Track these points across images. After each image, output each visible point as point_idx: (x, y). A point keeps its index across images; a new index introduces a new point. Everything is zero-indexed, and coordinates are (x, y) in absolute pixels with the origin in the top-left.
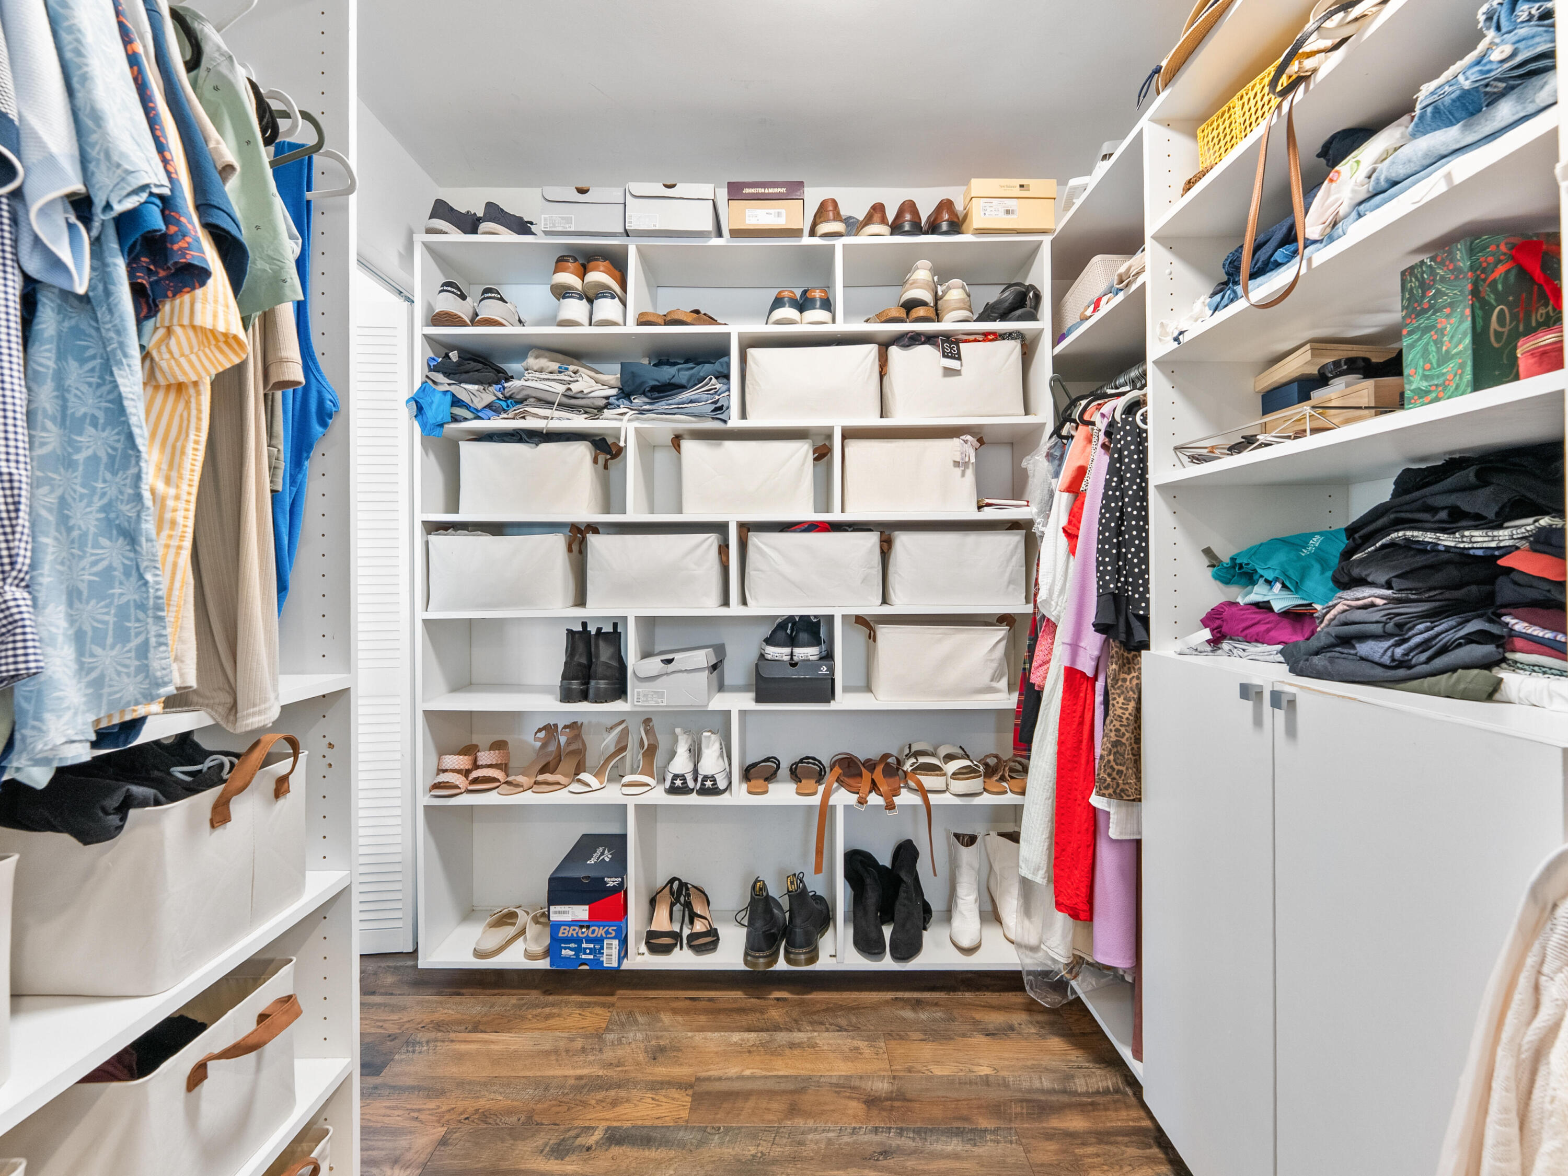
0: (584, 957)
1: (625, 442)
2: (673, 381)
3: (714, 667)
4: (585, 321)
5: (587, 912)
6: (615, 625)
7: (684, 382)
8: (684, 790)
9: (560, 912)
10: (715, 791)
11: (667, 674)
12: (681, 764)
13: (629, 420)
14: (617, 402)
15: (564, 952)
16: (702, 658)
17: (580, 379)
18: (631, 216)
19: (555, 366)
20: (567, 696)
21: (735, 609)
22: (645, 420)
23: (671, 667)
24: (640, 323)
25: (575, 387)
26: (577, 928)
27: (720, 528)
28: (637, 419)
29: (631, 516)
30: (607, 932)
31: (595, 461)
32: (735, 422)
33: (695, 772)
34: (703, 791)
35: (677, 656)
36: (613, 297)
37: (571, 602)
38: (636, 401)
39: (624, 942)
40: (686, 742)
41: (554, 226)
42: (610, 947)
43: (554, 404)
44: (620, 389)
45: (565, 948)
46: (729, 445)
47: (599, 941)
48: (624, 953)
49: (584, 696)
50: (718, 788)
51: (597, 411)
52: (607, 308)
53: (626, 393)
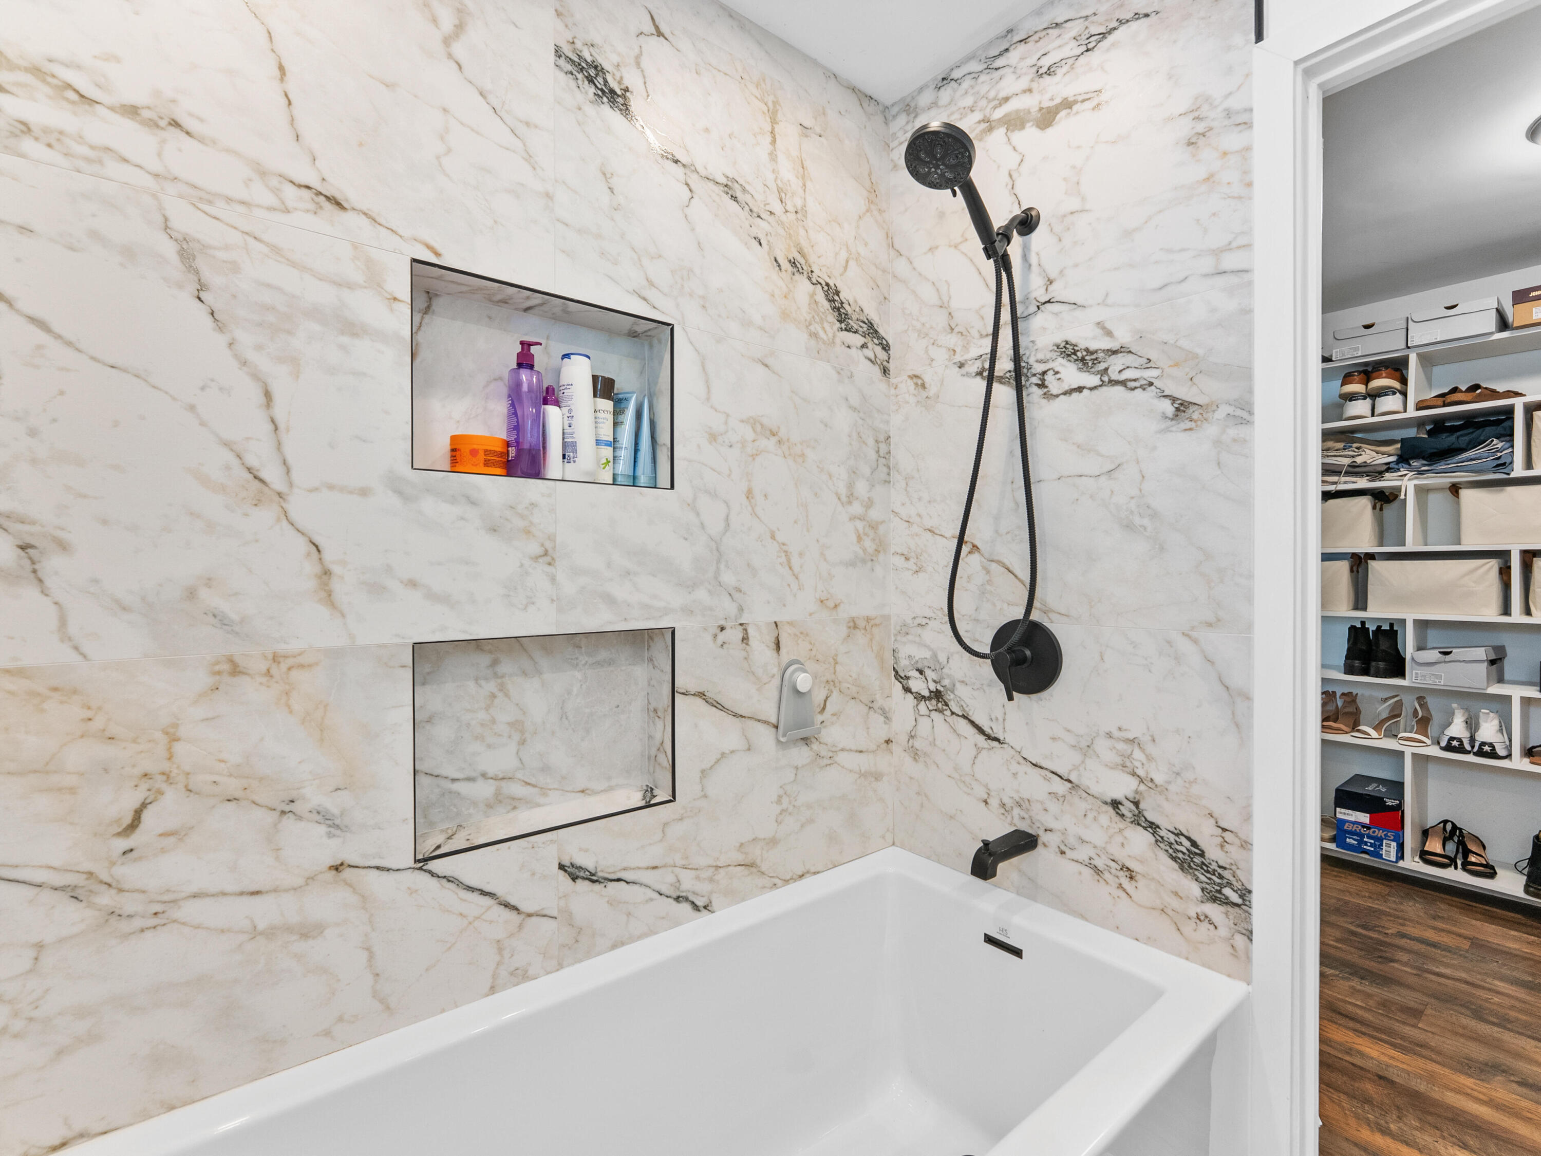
0: (1365, 847)
1: (1405, 495)
2: (1454, 446)
3: (1492, 662)
4: (1369, 413)
5: (1368, 819)
6: (1392, 625)
7: (1463, 446)
8: (1461, 750)
9: (1345, 814)
10: (1493, 755)
11: (1445, 662)
12: (1458, 729)
13: (1409, 480)
14: (1396, 467)
15: (1348, 840)
16: (1481, 653)
17: (1363, 453)
18: (1413, 337)
19: (1340, 445)
20: (1349, 670)
21: (1517, 616)
22: (1425, 478)
23: (1448, 658)
24: (1418, 408)
25: (1359, 460)
26: (1360, 827)
27: (1503, 556)
28: (1416, 478)
29: (1410, 547)
30: (1386, 835)
31: (1374, 508)
32: (1518, 470)
33: (1472, 740)
34: (1480, 753)
35: (1454, 650)
36: (1394, 393)
37: (1351, 605)
38: (1415, 464)
39: (1401, 847)
40: (1463, 715)
41: (1344, 355)
42: (1388, 845)
43: (1341, 472)
44: (1398, 455)
45: (1350, 838)
46: (1510, 490)
47: (1380, 840)
48: (1401, 856)
49: (1366, 672)
50: (1496, 753)
51: (1377, 473)
52: (1390, 403)
53: (1404, 458)
